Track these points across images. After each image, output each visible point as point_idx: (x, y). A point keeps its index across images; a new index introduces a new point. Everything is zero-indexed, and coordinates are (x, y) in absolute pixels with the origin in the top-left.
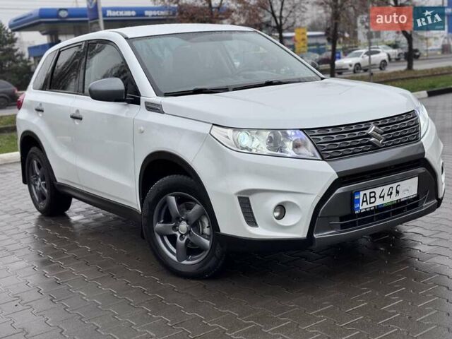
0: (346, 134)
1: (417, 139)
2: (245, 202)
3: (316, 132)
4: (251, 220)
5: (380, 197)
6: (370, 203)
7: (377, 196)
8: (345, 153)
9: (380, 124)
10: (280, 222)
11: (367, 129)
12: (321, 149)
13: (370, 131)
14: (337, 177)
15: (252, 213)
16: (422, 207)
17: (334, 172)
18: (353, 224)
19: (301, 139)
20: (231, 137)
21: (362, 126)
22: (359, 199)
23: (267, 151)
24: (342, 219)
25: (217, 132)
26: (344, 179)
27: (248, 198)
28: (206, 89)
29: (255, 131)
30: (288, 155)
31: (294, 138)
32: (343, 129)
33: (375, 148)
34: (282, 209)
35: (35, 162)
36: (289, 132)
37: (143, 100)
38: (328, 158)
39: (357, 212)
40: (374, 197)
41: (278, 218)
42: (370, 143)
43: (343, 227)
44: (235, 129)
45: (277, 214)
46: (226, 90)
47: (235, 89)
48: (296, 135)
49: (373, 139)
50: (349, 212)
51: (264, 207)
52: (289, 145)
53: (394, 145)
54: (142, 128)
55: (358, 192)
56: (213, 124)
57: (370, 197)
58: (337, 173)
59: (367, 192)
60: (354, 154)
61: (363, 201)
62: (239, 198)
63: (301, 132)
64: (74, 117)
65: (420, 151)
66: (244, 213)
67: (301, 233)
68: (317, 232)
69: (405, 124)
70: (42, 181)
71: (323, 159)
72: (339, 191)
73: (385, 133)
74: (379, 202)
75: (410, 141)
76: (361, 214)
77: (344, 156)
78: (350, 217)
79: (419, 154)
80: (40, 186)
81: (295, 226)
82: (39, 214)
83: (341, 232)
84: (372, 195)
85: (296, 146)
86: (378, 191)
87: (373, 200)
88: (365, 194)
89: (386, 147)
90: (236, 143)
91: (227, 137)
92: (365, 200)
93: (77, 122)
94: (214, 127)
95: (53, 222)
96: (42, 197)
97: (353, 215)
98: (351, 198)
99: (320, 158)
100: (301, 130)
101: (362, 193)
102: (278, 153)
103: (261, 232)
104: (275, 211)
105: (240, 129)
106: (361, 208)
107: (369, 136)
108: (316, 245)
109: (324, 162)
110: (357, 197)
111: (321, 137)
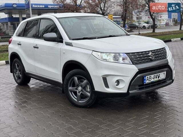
0: (141, 55)
1: (166, 58)
3: (131, 54)
4: (107, 86)
5: (153, 78)
7: (152, 78)
8: (141, 62)
9: (153, 52)
10: (118, 87)
11: (148, 53)
12: (132, 60)
13: (150, 54)
14: (138, 71)
15: (107, 83)
16: (167, 83)
17: (137, 69)
18: (143, 88)
19: (125, 57)
20: (100, 56)
21: (147, 53)
22: (146, 79)
23: (113, 61)
24: (139, 86)
25: (94, 53)
26: (140, 71)
27: (106, 78)
28: (88, 38)
29: (109, 53)
30: (120, 62)
32: (140, 54)
33: (151, 61)
34: (118, 82)
35: (16, 64)
36: (121, 54)
37: (64, 41)
39: (145, 84)
40: (151, 78)
41: (117, 85)
42: (149, 59)
43: (140, 89)
44: (101, 52)
45: (116, 84)
46: (95, 38)
47: (98, 38)
48: (123, 55)
49: (150, 57)
50: (141, 83)
51: (112, 81)
52: (121, 59)
53: (158, 60)
54: (64, 52)
55: (145, 76)
56: (93, 51)
57: (150, 78)
58: (138, 69)
59: (149, 76)
60: (144, 62)
61: (147, 80)
62: (103, 78)
63: (125, 54)
64: (35, 47)
66: (104, 83)
67: (125, 91)
68: (131, 91)
69: (161, 52)
70: (19, 72)
71: (133, 64)
72: (139, 76)
73: (155, 55)
74: (152, 80)
75: (163, 58)
76: (146, 84)
77: (140, 63)
78: (142, 85)
79: (166, 63)
80: (18, 73)
81: (123, 88)
82: (17, 84)
83: (139, 91)
84: (150, 77)
85: (123, 59)
86: (152, 76)
87: (150, 79)
88: (148, 77)
89: (155, 60)
90: (102, 57)
91: (98, 55)
93: (36, 49)
95: (23, 87)
96: (19, 78)
98: (143, 79)
99: (132, 64)
100: (125, 53)
101: (147, 77)
102: (117, 62)
103: (110, 90)
104: (116, 83)
105: (103, 53)
106: (146, 82)
107: (149, 56)
108: (130, 95)
109: (134, 65)
110: (145, 78)
111: (132, 56)
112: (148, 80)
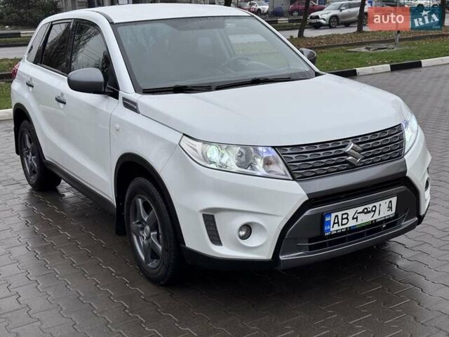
0: (321, 153)
1: (400, 156)
2: (210, 220)
3: (289, 150)
4: (215, 239)
5: (353, 218)
6: (342, 225)
7: (350, 218)
8: (318, 172)
9: (360, 141)
10: (244, 242)
11: (344, 147)
12: (292, 168)
13: (348, 149)
14: (307, 198)
15: (217, 231)
16: (399, 227)
17: (304, 193)
19: (273, 157)
20: (200, 151)
21: (339, 144)
22: (330, 221)
23: (236, 169)
24: (310, 240)
25: (186, 143)
26: (314, 200)
27: (213, 216)
28: (187, 87)
29: (225, 146)
30: (258, 174)
31: (265, 155)
32: (318, 147)
33: (352, 167)
34: (248, 229)
36: (260, 149)
38: (299, 178)
39: (327, 234)
40: (347, 218)
41: (243, 238)
42: (347, 162)
43: (311, 248)
44: (205, 142)
45: (242, 233)
46: (209, 88)
47: (218, 87)
48: (268, 152)
49: (350, 158)
50: (318, 233)
51: (229, 226)
52: (259, 163)
53: (373, 163)
54: (118, 126)
55: (329, 214)
56: (184, 134)
57: (342, 219)
58: (307, 195)
59: (340, 214)
60: (328, 173)
61: (334, 223)
62: (204, 215)
63: (273, 150)
65: (402, 170)
66: (208, 231)
67: (266, 254)
68: (282, 255)
69: (388, 140)
71: (294, 179)
72: (307, 213)
73: (364, 150)
74: (352, 223)
75: (391, 159)
76: (331, 236)
77: (316, 176)
78: (319, 238)
79: (401, 173)
81: (260, 247)
83: (308, 254)
84: (345, 216)
85: (267, 163)
86: (351, 212)
87: (345, 221)
88: (337, 216)
89: (364, 166)
90: (205, 158)
91: (196, 151)
92: (336, 221)
94: (184, 137)
97: (322, 237)
98: (321, 220)
99: (291, 178)
100: (273, 147)
101: (333, 215)
102: (248, 171)
103: (224, 251)
104: (241, 229)
105: (210, 143)
106: (332, 230)
107: (346, 154)
108: (281, 267)
109: (295, 182)
110: (327, 219)
111: (293, 156)
112: (338, 223)
